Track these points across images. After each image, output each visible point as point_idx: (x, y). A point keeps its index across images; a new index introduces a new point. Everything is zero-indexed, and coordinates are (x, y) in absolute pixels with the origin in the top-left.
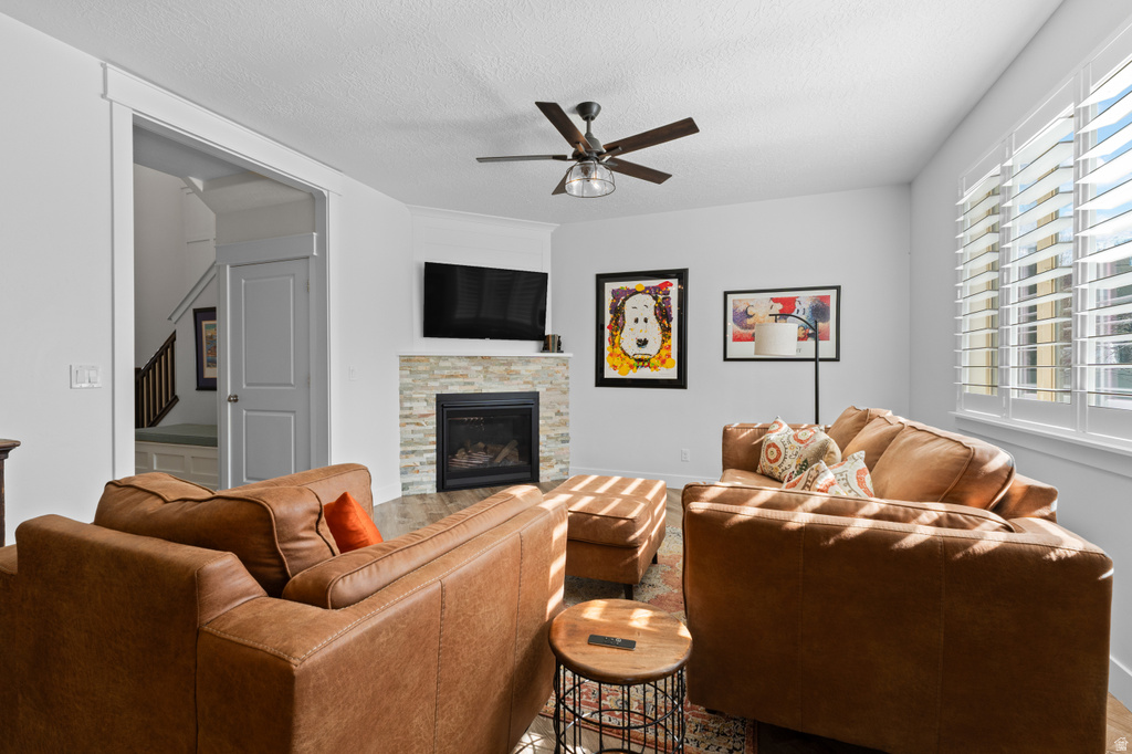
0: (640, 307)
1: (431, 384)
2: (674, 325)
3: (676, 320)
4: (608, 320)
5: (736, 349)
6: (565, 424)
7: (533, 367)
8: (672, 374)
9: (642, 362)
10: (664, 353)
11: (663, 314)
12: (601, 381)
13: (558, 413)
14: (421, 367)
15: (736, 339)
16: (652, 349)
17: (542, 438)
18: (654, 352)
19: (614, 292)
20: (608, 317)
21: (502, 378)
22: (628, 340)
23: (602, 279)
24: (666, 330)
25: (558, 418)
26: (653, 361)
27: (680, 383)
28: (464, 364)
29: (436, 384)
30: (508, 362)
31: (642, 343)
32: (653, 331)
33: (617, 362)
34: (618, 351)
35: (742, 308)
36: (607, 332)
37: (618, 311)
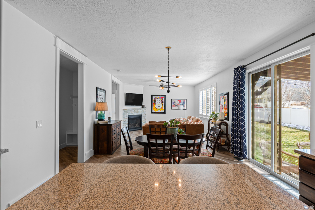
0: (158, 101)
1: (127, 113)
2: (164, 104)
3: (164, 103)
4: (153, 103)
5: (173, 108)
6: (146, 120)
7: (141, 110)
8: (163, 111)
9: (159, 109)
10: (162, 108)
11: (162, 102)
12: (152, 112)
13: (145, 118)
14: (126, 111)
15: (173, 106)
16: (160, 107)
17: (142, 122)
18: (161, 108)
19: (154, 98)
20: (153, 102)
21: (137, 112)
22: (156, 106)
23: (152, 96)
24: (163, 104)
25: (144, 119)
26: (161, 109)
27: (165, 113)
28: (131, 110)
29: (128, 113)
30: (138, 109)
31: (159, 106)
32: (160, 105)
33: (155, 109)
34: (155, 108)
35: (174, 102)
36: (153, 105)
37: (155, 101)
